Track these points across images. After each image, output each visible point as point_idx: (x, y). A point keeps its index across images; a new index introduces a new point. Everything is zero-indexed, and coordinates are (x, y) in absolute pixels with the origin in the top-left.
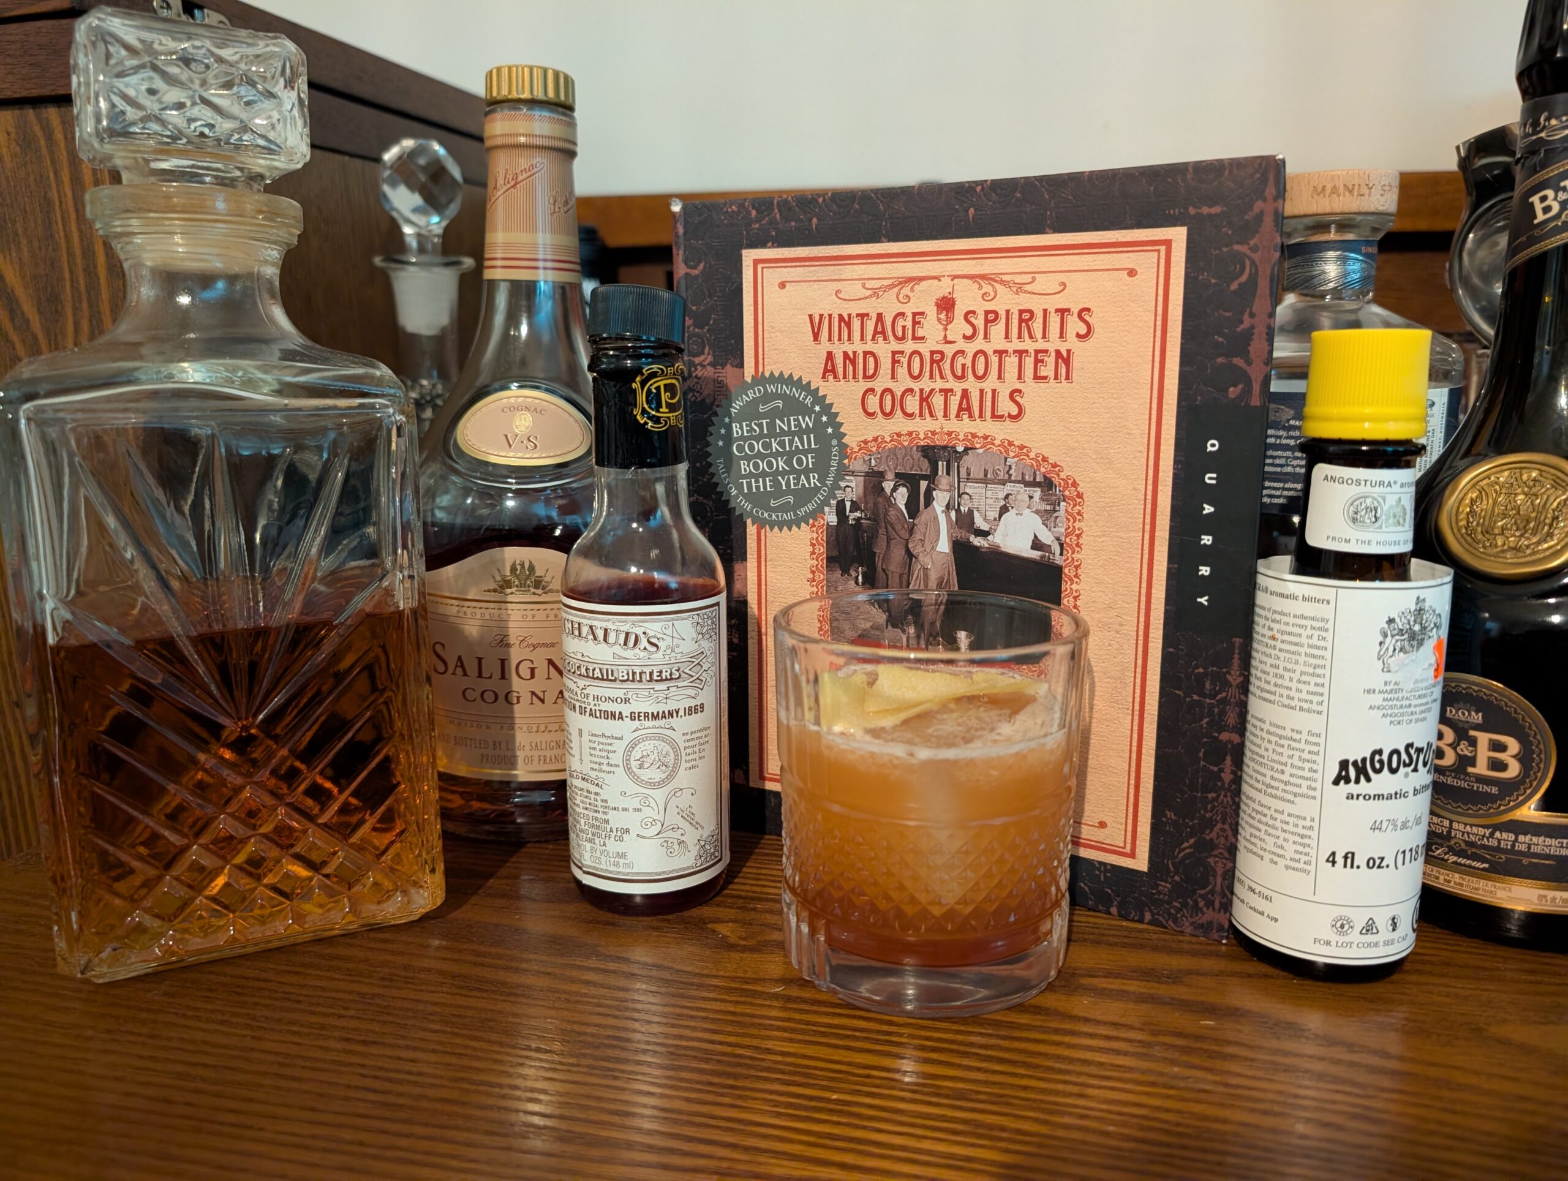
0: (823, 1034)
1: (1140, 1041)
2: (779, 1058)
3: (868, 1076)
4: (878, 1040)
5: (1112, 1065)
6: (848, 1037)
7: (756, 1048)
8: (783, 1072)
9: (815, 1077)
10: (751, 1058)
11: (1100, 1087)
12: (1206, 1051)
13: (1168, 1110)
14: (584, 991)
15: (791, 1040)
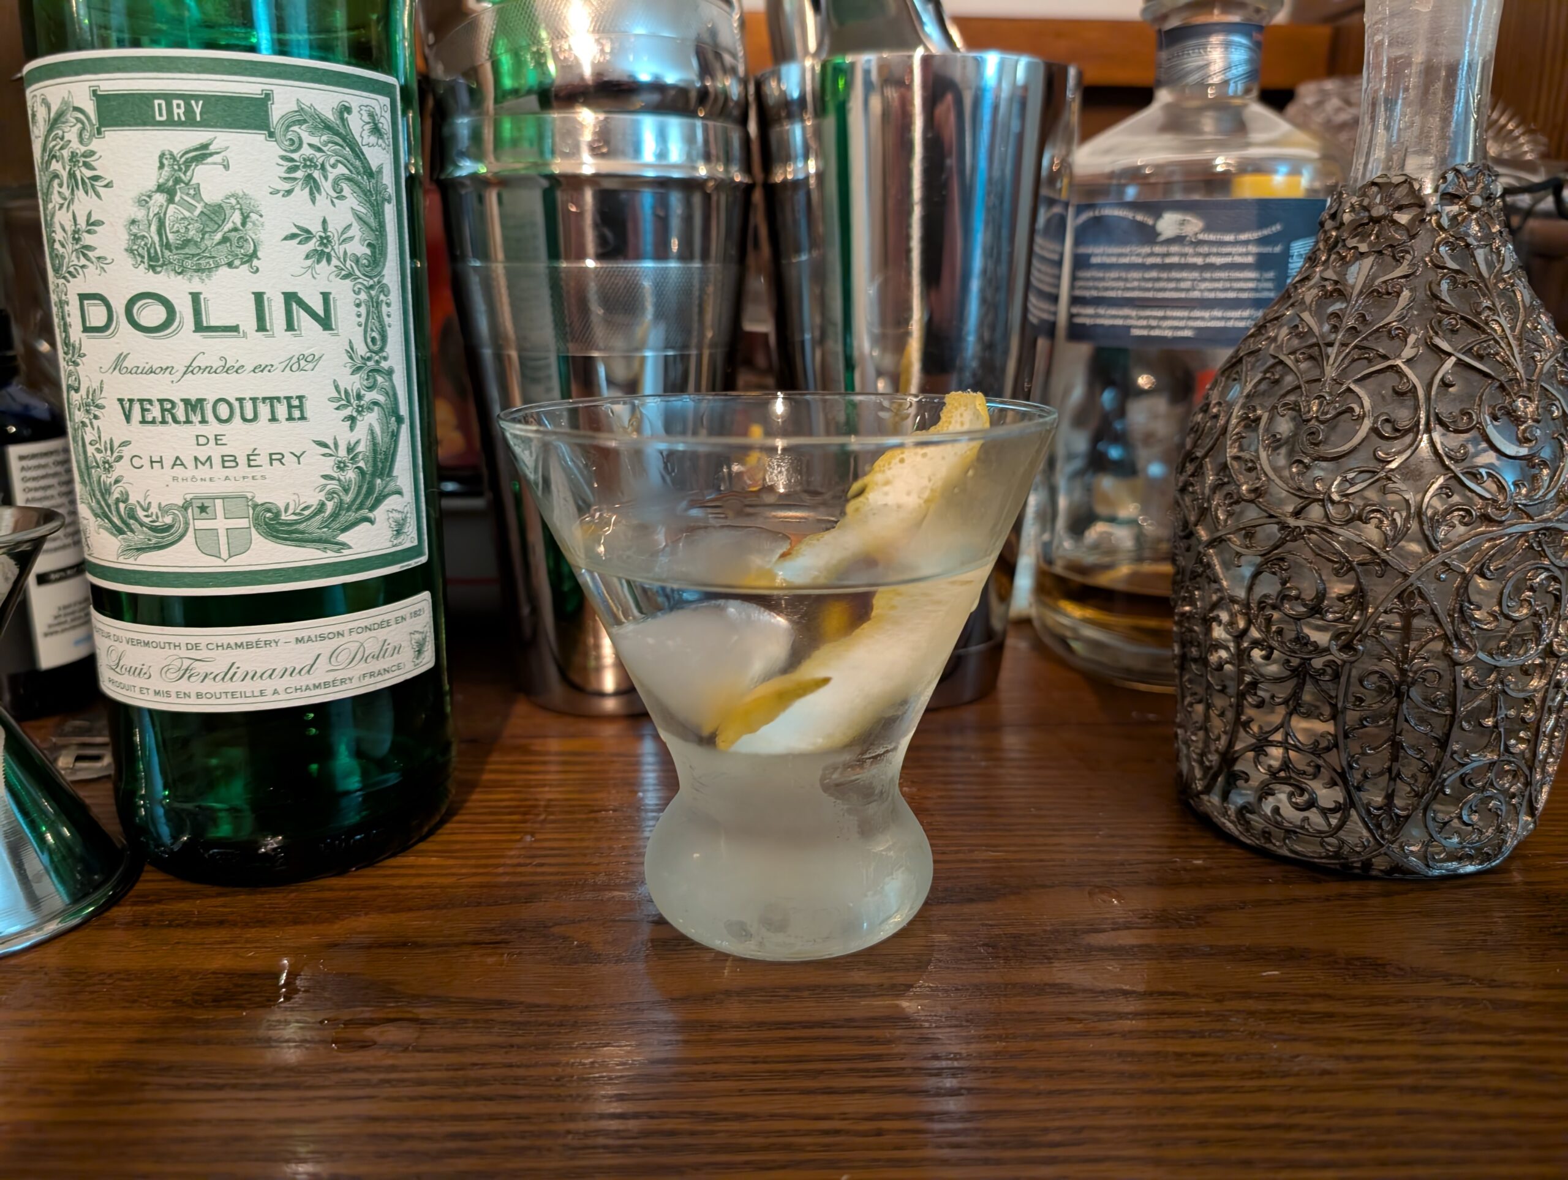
0: (785, 1075)
1: (1208, 1013)
2: (735, 1126)
3: (879, 1133)
4: (867, 1070)
5: (1195, 1055)
6: (822, 1072)
7: (693, 1114)
8: (748, 1149)
9: (801, 1148)
10: (693, 1133)
11: (1199, 1091)
12: (1294, 1013)
13: (1303, 1110)
14: (390, 1062)
15: (741, 1092)
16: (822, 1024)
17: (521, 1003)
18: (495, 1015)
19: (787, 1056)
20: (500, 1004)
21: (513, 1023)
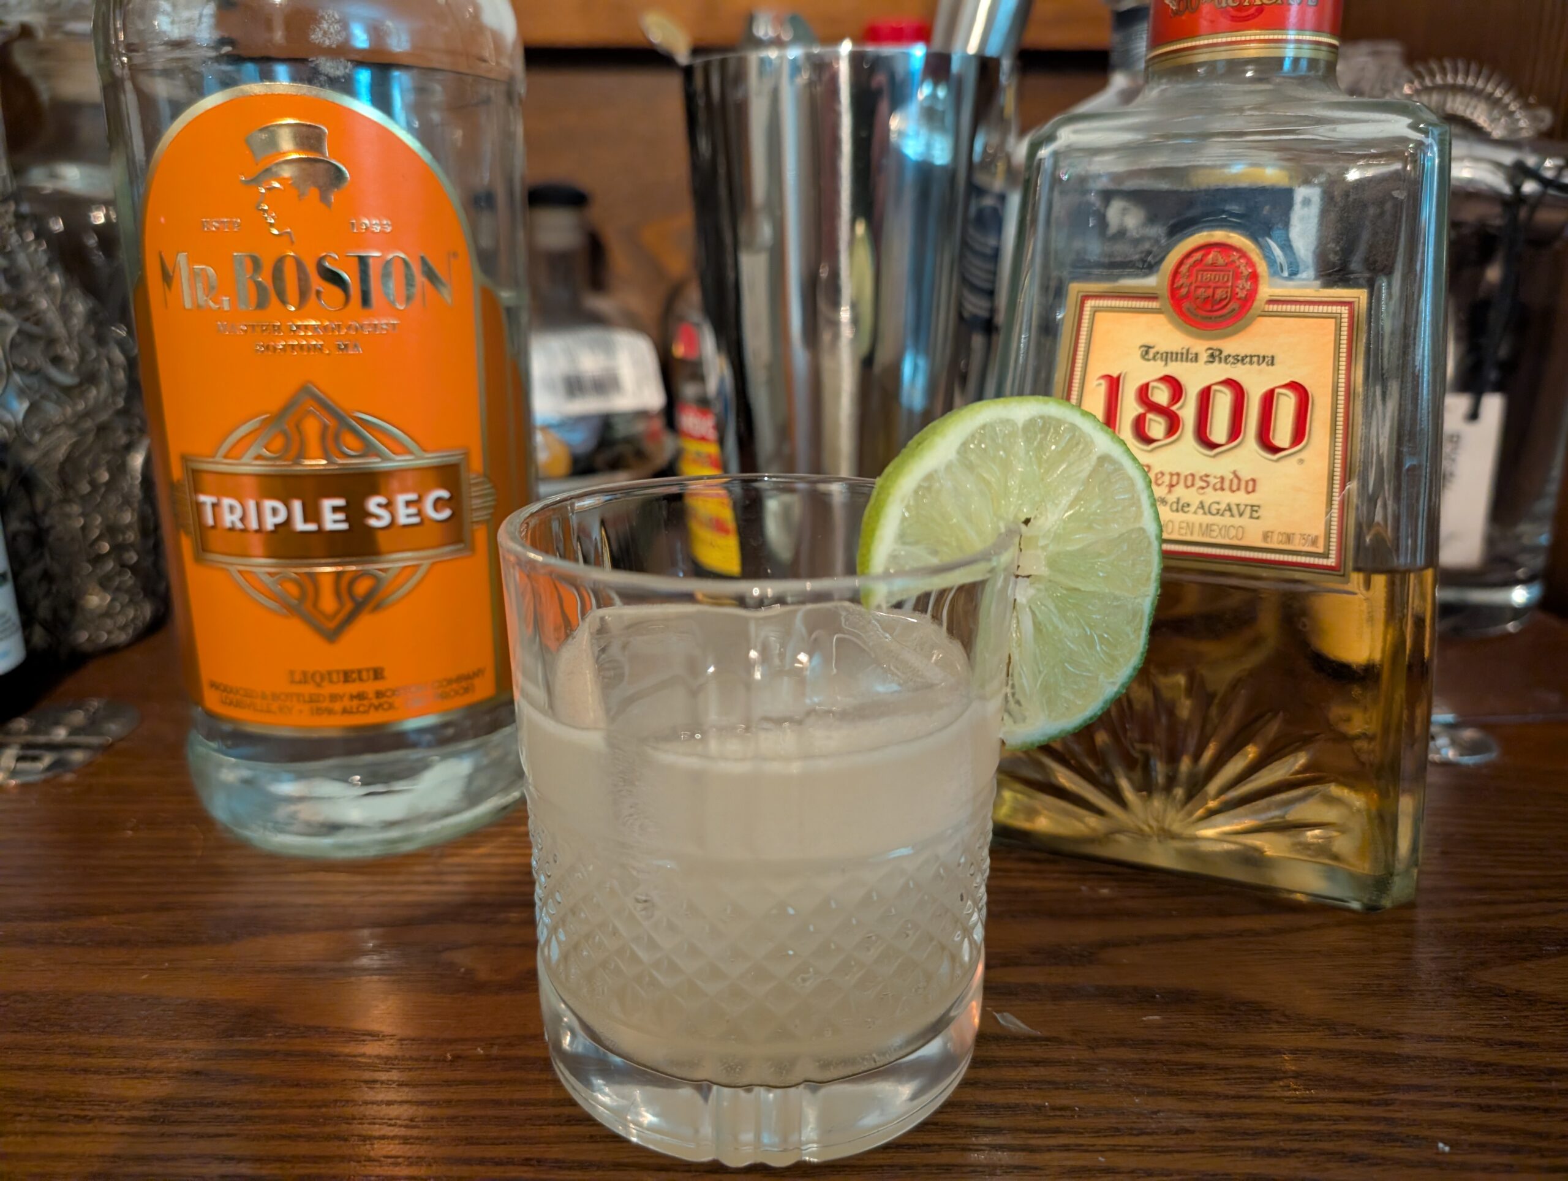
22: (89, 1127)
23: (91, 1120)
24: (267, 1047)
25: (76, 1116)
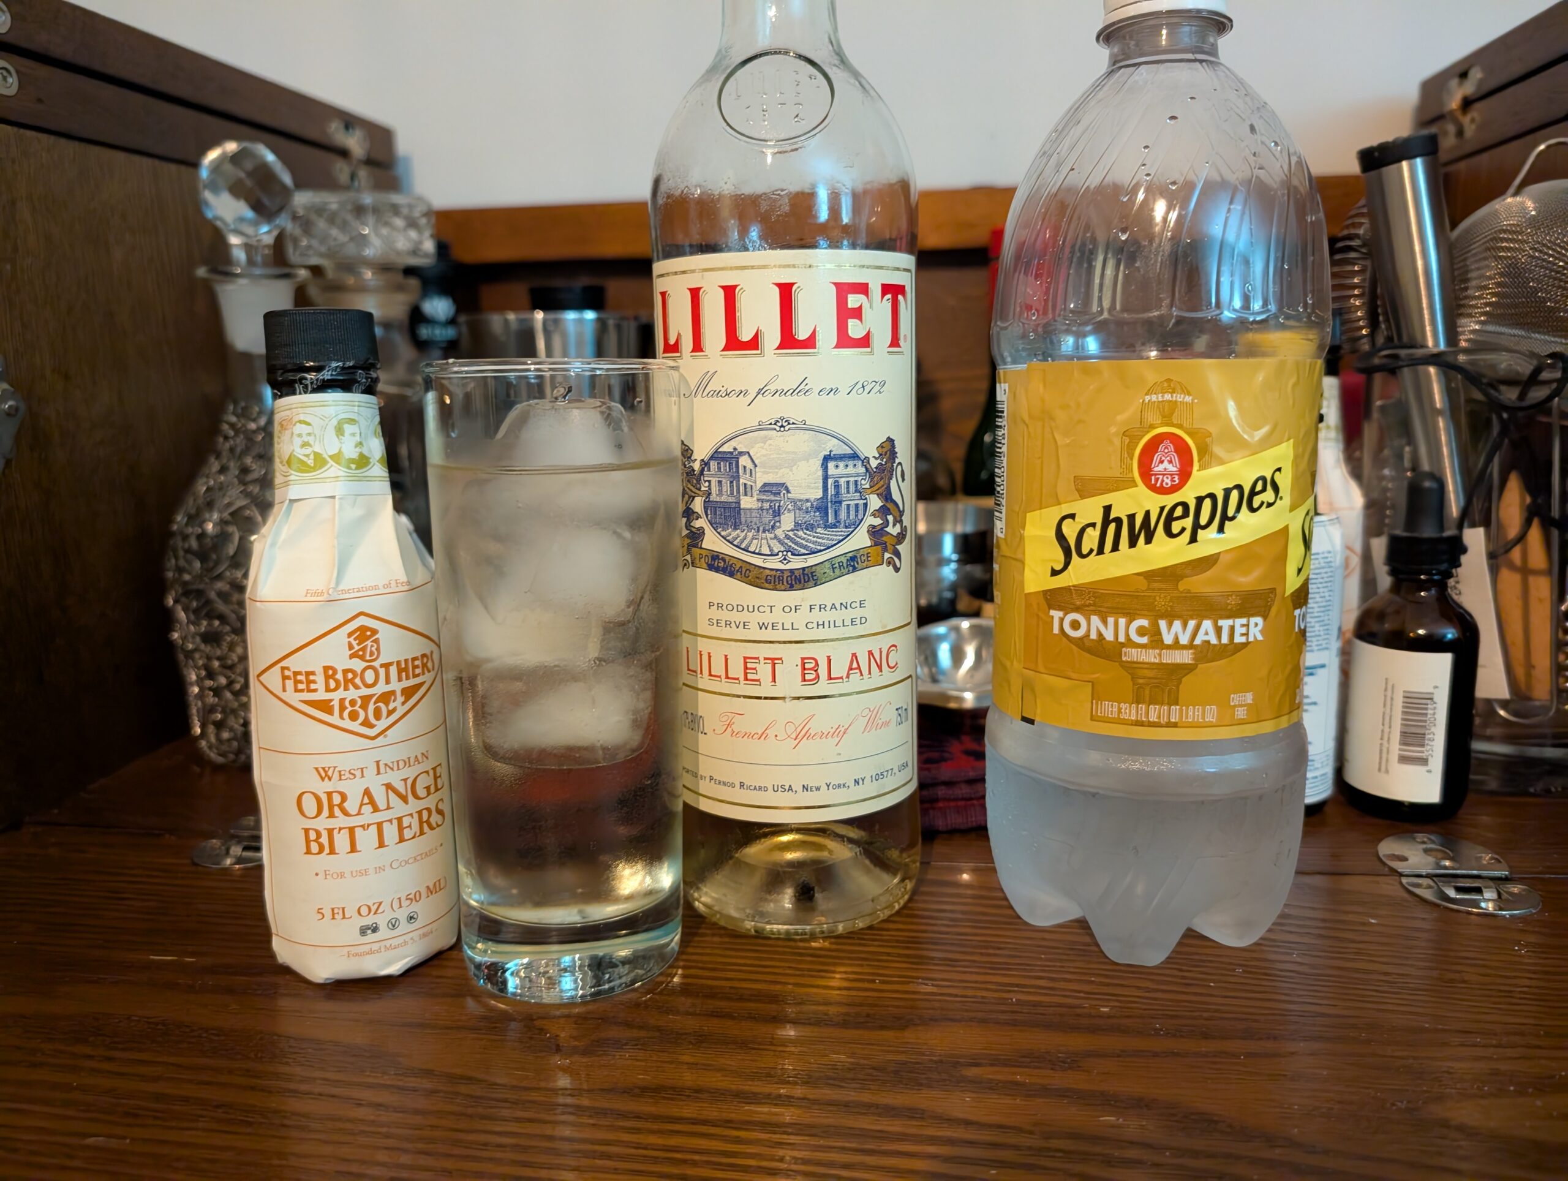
16: (704, 1122)
17: (485, 1081)
18: (463, 1089)
19: (665, 1146)
20: (470, 1080)
21: (471, 1097)
22: (249, 1130)
23: (250, 1124)
24: (388, 1083)
25: (242, 1121)
